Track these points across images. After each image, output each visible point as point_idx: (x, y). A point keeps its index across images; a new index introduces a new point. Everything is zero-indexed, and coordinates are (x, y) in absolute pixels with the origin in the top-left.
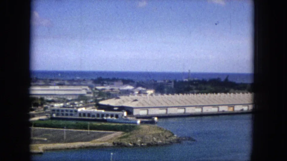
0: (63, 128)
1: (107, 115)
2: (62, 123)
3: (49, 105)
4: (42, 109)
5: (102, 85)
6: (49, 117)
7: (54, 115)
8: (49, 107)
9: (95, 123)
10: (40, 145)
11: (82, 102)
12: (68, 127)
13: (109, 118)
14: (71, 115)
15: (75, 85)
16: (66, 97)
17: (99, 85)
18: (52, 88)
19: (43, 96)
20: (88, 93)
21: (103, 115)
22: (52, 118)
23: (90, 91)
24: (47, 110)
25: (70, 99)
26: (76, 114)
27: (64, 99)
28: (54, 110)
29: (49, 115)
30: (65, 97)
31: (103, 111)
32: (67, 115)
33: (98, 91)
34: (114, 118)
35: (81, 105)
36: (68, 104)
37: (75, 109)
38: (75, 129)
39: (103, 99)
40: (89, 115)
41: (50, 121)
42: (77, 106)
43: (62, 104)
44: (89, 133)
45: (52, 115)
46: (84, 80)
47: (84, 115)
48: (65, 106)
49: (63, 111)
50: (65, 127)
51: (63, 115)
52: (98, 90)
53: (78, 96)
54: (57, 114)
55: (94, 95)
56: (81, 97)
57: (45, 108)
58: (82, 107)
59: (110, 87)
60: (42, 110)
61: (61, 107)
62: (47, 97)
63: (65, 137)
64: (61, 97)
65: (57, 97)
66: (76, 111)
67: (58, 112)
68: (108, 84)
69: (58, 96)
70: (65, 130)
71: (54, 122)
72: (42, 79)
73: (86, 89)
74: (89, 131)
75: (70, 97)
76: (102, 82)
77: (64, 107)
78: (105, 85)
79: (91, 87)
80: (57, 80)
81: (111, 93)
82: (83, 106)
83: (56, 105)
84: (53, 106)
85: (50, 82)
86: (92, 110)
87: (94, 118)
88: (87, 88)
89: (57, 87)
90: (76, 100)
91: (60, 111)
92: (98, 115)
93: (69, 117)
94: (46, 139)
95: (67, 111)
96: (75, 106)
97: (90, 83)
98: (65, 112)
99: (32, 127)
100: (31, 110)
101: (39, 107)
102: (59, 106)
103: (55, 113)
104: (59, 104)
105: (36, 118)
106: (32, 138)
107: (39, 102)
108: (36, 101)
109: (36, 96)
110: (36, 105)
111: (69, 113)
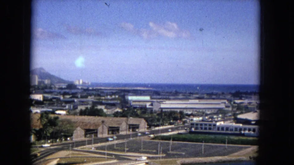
0: (202, 142)
1: (245, 129)
2: (201, 137)
3: (187, 119)
5: (241, 99)
6: (188, 131)
7: (193, 129)
8: (188, 121)
9: (233, 138)
10: (178, 159)
11: (220, 116)
12: (206, 141)
13: (247, 132)
14: (210, 129)
15: (214, 99)
16: (206, 111)
17: (238, 98)
18: (191, 101)
19: (182, 110)
20: (227, 107)
21: (241, 129)
22: (191, 132)
23: (229, 105)
24: (186, 124)
25: (208, 113)
26: (215, 128)
27: (203, 113)
28: (192, 124)
29: (188, 129)
30: (204, 110)
31: (241, 125)
32: (206, 129)
33: (236, 105)
34: (252, 132)
35: (219, 119)
36: (207, 118)
37: (214, 122)
38: (214, 143)
39: (242, 113)
40: (227, 129)
41: (189, 135)
42: (216, 119)
43: (201, 118)
44: (226, 147)
45: (191, 128)
46: (223, 93)
47: (223, 129)
49: (201, 125)
50: (203, 141)
51: (202, 128)
52: (237, 103)
53: (216, 111)
54: (196, 129)
55: (232, 109)
56: (220, 111)
57: (184, 122)
58: (221, 121)
59: (249, 100)
60: (181, 124)
61: (200, 121)
62: (187, 111)
63: (203, 151)
64: (201, 111)
65: (196, 111)
66: (215, 125)
67: (197, 126)
68: (247, 98)
69: (198, 110)
70: (204, 144)
71: (192, 136)
72: (182, 93)
73: (225, 103)
74: (226, 145)
75: (208, 111)
76: (240, 96)
77: (203, 121)
78: (243, 98)
79: (230, 101)
80: (197, 94)
81: (249, 106)
82: (222, 119)
83: (196, 119)
84: (192, 120)
85: (190, 96)
86: (231, 124)
87: (232, 132)
88: (226, 101)
89: (197, 101)
90: (215, 114)
91: (195, 125)
92: (236, 129)
93: (208, 131)
94: (184, 153)
95: (206, 125)
96: (214, 119)
97: (229, 97)
98: (203, 127)
99: (171, 142)
100: (171, 124)
101: (178, 121)
102: (198, 120)
103: (194, 127)
104: (198, 117)
105: (175, 132)
106: (170, 152)
107: (179, 116)
108: (176, 115)
109: (176, 110)
110: (176, 119)
111: (208, 127)
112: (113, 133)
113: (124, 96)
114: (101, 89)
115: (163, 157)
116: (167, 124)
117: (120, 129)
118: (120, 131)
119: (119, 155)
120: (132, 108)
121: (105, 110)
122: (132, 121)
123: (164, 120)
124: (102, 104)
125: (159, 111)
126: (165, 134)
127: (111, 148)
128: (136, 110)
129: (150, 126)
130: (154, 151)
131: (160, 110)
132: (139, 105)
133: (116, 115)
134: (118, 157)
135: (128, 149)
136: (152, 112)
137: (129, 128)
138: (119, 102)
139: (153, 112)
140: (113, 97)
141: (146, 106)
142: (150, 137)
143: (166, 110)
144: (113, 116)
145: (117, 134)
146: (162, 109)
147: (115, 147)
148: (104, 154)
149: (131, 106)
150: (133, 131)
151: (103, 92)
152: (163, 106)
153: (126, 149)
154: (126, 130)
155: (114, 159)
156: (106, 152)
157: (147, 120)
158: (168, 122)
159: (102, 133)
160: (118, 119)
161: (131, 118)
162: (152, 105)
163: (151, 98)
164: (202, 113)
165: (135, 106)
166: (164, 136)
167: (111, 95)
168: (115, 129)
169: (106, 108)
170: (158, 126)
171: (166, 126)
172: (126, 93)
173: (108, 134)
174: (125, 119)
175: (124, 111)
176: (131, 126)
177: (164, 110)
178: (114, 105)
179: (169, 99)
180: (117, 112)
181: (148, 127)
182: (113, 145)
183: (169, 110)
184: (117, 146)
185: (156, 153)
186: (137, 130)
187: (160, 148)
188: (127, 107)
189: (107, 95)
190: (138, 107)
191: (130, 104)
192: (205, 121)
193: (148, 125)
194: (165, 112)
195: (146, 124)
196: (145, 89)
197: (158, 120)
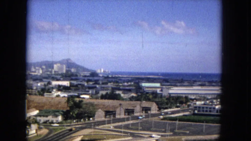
0: (203, 122)
2: (203, 118)
3: (191, 103)
4: (187, 106)
6: (192, 112)
7: (196, 112)
8: (192, 104)
10: (183, 137)
11: (219, 100)
12: (207, 122)
14: (210, 111)
15: (214, 86)
16: (207, 96)
18: (195, 88)
19: (187, 95)
22: (194, 114)
24: (190, 107)
25: (209, 97)
26: (215, 110)
28: (196, 107)
29: (192, 111)
30: (205, 96)
32: (207, 111)
35: (218, 103)
36: (208, 102)
37: (214, 106)
38: (214, 123)
41: (193, 116)
42: (215, 103)
43: (203, 102)
45: (194, 111)
48: (206, 104)
49: (203, 108)
50: (205, 122)
51: (203, 111)
53: (216, 96)
54: (199, 111)
56: (219, 96)
57: (189, 106)
58: (219, 105)
61: (202, 105)
62: (191, 96)
63: (204, 131)
64: (203, 96)
65: (199, 96)
66: (214, 108)
67: (199, 109)
69: (200, 95)
70: (204, 124)
71: (196, 117)
72: (187, 81)
75: (209, 96)
77: (204, 104)
80: (199, 81)
83: (198, 103)
84: (195, 104)
85: (194, 83)
89: (200, 88)
90: (214, 99)
91: (201, 108)
93: (208, 113)
94: (188, 132)
95: (207, 108)
96: (214, 103)
98: (205, 109)
99: (177, 122)
100: (177, 107)
101: (184, 105)
102: (201, 104)
103: (196, 110)
104: (201, 101)
105: (181, 114)
106: (176, 131)
107: (184, 100)
108: (181, 100)
109: (181, 95)
110: (182, 103)
111: (208, 110)
112: (128, 115)
113: (138, 83)
114: (119, 77)
115: (170, 135)
116: (174, 107)
117: (135, 111)
118: (135, 113)
119: (134, 133)
120: (145, 93)
121: (122, 95)
122: (145, 104)
123: (172, 103)
124: (119, 89)
125: (167, 96)
126: (173, 116)
127: (127, 127)
128: (148, 95)
129: (160, 109)
130: (164, 130)
131: (169, 95)
132: (151, 91)
133: (131, 99)
134: (132, 135)
135: (141, 128)
136: (161, 96)
137: (143, 110)
138: (134, 88)
139: (163, 97)
140: (129, 83)
141: (157, 91)
142: (160, 118)
143: (174, 95)
144: (129, 100)
145: (132, 115)
146: (170, 94)
147: (130, 126)
148: (121, 132)
149: (144, 91)
150: (146, 112)
151: (120, 80)
152: (171, 91)
153: (140, 128)
154: (140, 112)
155: (130, 136)
156: (123, 130)
157: (157, 103)
158: (175, 105)
159: (120, 114)
160: (133, 102)
161: (144, 101)
162: (162, 91)
163: (161, 85)
164: (204, 98)
165: (147, 92)
166: (172, 117)
167: (127, 82)
168: (130, 111)
169: (123, 93)
170: (166, 108)
171: (173, 108)
172: (140, 81)
173: (125, 115)
174: (139, 102)
175: (138, 96)
176: (144, 109)
177: (172, 95)
178: (130, 91)
179: (176, 86)
180: (133, 97)
181: (158, 109)
182: (129, 125)
183: (176, 95)
184: (132, 126)
185: (165, 132)
186: (149, 112)
187: (168, 127)
188: (140, 93)
189: (124, 82)
190: (150, 93)
191: (144, 90)
192: (206, 105)
193: (158, 108)
194: (173, 97)
195: (157, 106)
196: (156, 77)
197: (167, 104)
